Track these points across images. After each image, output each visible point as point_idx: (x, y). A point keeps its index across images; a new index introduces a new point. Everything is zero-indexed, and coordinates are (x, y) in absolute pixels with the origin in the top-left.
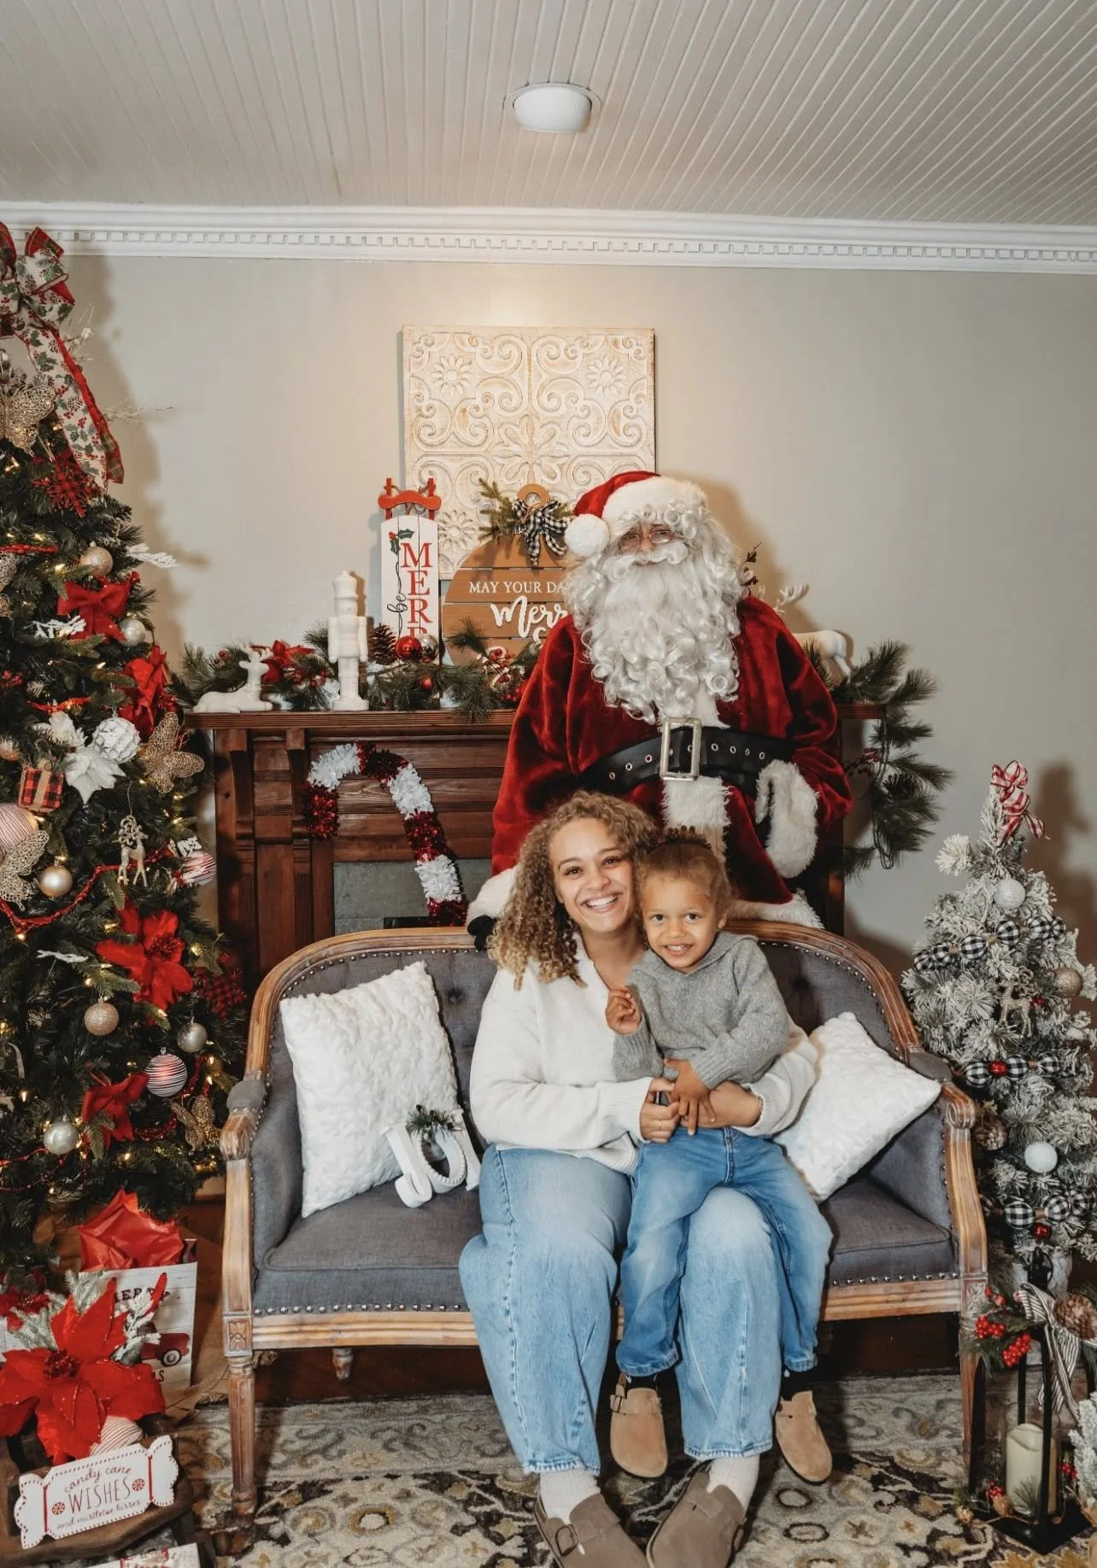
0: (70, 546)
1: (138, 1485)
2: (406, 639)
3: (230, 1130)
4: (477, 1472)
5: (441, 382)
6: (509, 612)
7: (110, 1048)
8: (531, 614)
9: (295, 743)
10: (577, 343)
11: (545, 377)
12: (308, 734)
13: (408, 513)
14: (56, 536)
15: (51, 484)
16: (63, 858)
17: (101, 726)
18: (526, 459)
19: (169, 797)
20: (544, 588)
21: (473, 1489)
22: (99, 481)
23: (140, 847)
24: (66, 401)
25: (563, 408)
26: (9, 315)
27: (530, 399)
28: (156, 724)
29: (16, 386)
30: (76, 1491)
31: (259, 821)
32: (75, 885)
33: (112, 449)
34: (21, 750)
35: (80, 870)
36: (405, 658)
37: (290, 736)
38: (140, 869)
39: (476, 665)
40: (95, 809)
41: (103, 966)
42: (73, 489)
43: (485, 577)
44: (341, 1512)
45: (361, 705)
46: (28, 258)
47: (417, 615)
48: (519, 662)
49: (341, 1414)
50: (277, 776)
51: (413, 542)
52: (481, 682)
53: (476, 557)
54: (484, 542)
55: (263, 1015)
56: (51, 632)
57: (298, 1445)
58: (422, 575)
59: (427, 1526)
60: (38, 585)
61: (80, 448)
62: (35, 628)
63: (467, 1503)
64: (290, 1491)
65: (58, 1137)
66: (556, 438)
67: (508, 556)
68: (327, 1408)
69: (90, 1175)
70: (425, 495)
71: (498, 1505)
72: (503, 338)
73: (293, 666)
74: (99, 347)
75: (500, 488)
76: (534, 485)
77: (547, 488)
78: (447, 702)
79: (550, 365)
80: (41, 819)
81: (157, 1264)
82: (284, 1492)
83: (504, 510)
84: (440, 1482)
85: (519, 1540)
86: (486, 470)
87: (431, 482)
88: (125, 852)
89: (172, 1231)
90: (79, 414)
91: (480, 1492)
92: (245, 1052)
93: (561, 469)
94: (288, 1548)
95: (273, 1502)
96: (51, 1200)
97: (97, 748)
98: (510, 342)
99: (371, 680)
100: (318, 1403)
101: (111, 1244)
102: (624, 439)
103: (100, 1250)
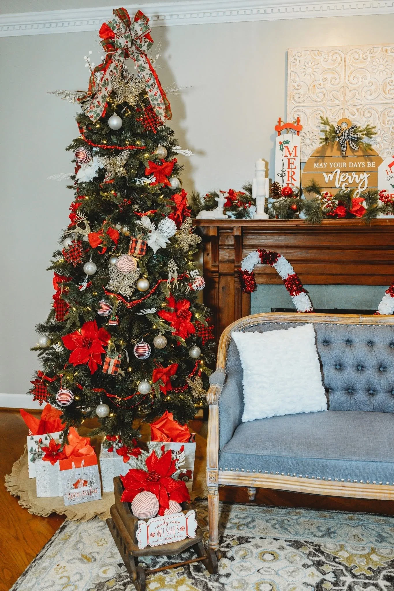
0: (150, 146)
1: (182, 529)
2: (286, 188)
3: (211, 392)
4: (313, 543)
5: (304, 73)
6: (331, 176)
7: (164, 354)
8: (342, 177)
9: (237, 232)
10: (368, 53)
11: (352, 68)
12: (243, 229)
13: (287, 133)
14: (145, 143)
15: (143, 120)
16: (146, 276)
17: (161, 222)
18: (342, 107)
19: (187, 253)
20: (348, 165)
21: (311, 550)
22: (163, 119)
23: (176, 272)
24: (150, 85)
25: (360, 83)
26: (128, 48)
27: (345, 79)
28: (182, 223)
29: (130, 79)
30: (159, 529)
31: (221, 266)
32: (150, 287)
33: (168, 105)
34: (130, 231)
35: (153, 281)
36: (285, 196)
37: (235, 229)
38: (176, 282)
39: (317, 200)
40: (158, 257)
41: (161, 320)
42: (152, 122)
43: (321, 160)
44: (255, 551)
45: (266, 217)
46: (135, 23)
47: (290, 178)
48: (335, 198)
49: (254, 510)
50: (228, 247)
51: (289, 146)
52: (318, 208)
53: (318, 152)
54: (321, 145)
55: (224, 345)
56: (142, 182)
57: (236, 521)
58: (293, 160)
59: (292, 562)
60: (138, 163)
61: (155, 105)
62: (136, 181)
63: (309, 555)
64: (233, 539)
65: (144, 387)
66: (356, 97)
67: (332, 151)
68: (248, 507)
69: (154, 403)
70: (296, 125)
71: (322, 558)
72: (333, 52)
73: (237, 199)
74: (163, 62)
75: (330, 121)
76: (345, 119)
77: (351, 120)
78: (303, 216)
79: (356, 63)
80: (138, 260)
81: (180, 441)
82: (231, 539)
83: (331, 130)
84: (297, 545)
85: (332, 575)
86: (323, 113)
87: (298, 118)
88: (170, 274)
89: (186, 430)
90: (155, 90)
91: (315, 552)
92: (216, 360)
93: (358, 111)
94: (234, 562)
95: (227, 543)
96: (139, 413)
97: (159, 231)
98: (337, 53)
99: (270, 206)
100: (244, 505)
101: (163, 432)
102: (388, 96)
103: (158, 434)
